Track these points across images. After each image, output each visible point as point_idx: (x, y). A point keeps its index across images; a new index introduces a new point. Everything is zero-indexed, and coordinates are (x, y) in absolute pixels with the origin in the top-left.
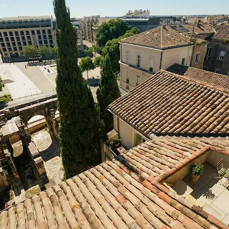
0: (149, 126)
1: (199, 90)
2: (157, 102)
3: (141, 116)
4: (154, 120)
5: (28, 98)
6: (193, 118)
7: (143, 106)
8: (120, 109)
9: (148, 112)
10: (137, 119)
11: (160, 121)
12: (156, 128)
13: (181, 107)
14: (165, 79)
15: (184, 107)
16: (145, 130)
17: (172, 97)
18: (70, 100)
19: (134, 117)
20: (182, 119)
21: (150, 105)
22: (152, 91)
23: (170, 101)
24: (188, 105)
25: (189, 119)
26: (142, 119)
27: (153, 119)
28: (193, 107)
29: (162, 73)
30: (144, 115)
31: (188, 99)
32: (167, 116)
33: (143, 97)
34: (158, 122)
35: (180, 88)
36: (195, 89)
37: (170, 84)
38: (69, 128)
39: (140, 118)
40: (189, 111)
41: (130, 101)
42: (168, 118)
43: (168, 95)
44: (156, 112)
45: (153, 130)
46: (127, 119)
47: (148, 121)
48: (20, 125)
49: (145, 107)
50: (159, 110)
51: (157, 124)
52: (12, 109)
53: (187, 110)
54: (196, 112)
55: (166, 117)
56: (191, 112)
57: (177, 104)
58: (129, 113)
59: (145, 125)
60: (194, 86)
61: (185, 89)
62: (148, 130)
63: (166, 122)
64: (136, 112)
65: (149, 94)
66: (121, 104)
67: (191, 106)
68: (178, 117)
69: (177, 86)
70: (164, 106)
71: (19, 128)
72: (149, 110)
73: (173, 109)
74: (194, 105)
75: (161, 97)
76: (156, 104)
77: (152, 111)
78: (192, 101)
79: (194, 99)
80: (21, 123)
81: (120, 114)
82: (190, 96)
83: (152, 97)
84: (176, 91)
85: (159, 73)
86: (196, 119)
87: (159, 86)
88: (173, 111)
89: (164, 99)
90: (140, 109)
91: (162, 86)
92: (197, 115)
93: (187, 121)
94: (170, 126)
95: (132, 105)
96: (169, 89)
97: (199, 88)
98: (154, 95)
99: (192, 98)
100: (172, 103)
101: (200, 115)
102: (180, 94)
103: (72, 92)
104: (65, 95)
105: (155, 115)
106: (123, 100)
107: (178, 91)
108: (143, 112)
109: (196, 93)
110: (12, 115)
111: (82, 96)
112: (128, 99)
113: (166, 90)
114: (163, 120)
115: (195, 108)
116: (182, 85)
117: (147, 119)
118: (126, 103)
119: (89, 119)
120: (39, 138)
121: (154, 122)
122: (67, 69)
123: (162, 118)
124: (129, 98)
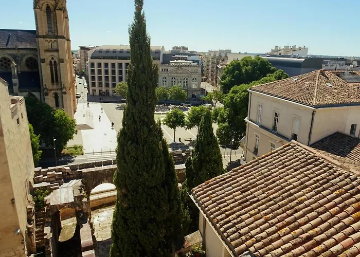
0: (247, 240)
1: (353, 187)
2: (271, 197)
3: (238, 217)
4: (258, 230)
5: (95, 156)
6: (331, 241)
7: (247, 201)
8: (208, 198)
9: (253, 212)
10: (229, 221)
11: (269, 235)
12: (257, 245)
13: (314, 214)
14: (296, 157)
15: (319, 214)
16: (237, 245)
17: (301, 193)
18: (132, 171)
19: (227, 216)
20: (309, 238)
21: (258, 201)
22: (269, 175)
23: (296, 199)
24: (328, 213)
25: (323, 240)
26: (238, 223)
27: (257, 227)
28: (335, 219)
29: (292, 147)
30: (243, 217)
31: (329, 201)
32: (284, 226)
33: (250, 184)
34: (263, 234)
35: (319, 178)
36: (347, 184)
37: (302, 167)
38: (126, 215)
39: (235, 221)
40: (326, 224)
41: (228, 186)
42: (283, 231)
43: (294, 187)
44: (266, 214)
45: (252, 249)
46: (214, 218)
47: (246, 229)
48: (77, 193)
49: (248, 203)
50: (272, 211)
51: (262, 238)
52: (73, 168)
53: (323, 222)
54: (341, 229)
55: (280, 229)
56: (330, 226)
57: (306, 206)
58: (220, 209)
59: (241, 235)
60: (346, 177)
61: (328, 181)
62: (243, 246)
63: (279, 237)
64: (231, 209)
65: (263, 180)
66: (212, 189)
67: (332, 216)
68: (303, 232)
69: (314, 172)
70: (283, 205)
71: (75, 197)
72: (254, 209)
73: (296, 215)
74: (339, 215)
75: (282, 188)
76: (271, 200)
77: (259, 211)
78: (336, 205)
79: (340, 202)
80: (80, 190)
81: (206, 207)
82: (333, 195)
83: (267, 185)
84: (311, 181)
85: (289, 145)
86: (337, 243)
87: (283, 168)
88: (296, 219)
89: (286, 194)
90: (240, 204)
91: (288, 170)
92: (340, 235)
93: (318, 243)
94: (283, 247)
95: (230, 194)
96: (299, 177)
97: (354, 183)
98: (271, 183)
99: (337, 200)
100: (298, 204)
101: (346, 237)
102: (316, 187)
103: (137, 159)
104: (125, 162)
105: (263, 220)
106: (217, 183)
107: (315, 182)
108: (242, 211)
109: (346, 191)
110: (71, 176)
111: (152, 166)
112: (226, 183)
113: (294, 177)
114: (274, 232)
115: (339, 222)
116: (325, 172)
117: (247, 225)
118: (221, 190)
119: (158, 206)
120: (102, 219)
121: (258, 233)
122: (135, 122)
123: (274, 228)
124: (229, 182)
